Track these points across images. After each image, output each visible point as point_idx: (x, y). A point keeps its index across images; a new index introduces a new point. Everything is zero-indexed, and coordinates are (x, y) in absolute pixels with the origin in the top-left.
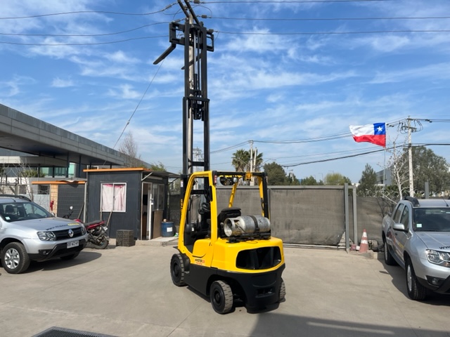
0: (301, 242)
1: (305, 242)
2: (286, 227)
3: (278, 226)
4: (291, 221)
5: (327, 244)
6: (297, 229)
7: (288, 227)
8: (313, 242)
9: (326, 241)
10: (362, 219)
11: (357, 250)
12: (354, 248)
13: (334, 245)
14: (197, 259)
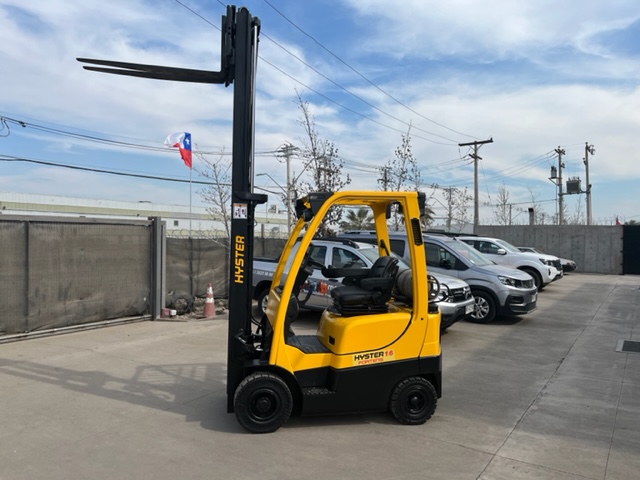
0: (87, 320)
1: (94, 318)
2: (59, 297)
3: (44, 297)
4: (71, 284)
5: (126, 316)
6: (78, 298)
7: (63, 295)
8: (107, 315)
9: (126, 310)
10: (169, 270)
11: (171, 316)
12: (167, 314)
13: (138, 315)
14: (362, 354)
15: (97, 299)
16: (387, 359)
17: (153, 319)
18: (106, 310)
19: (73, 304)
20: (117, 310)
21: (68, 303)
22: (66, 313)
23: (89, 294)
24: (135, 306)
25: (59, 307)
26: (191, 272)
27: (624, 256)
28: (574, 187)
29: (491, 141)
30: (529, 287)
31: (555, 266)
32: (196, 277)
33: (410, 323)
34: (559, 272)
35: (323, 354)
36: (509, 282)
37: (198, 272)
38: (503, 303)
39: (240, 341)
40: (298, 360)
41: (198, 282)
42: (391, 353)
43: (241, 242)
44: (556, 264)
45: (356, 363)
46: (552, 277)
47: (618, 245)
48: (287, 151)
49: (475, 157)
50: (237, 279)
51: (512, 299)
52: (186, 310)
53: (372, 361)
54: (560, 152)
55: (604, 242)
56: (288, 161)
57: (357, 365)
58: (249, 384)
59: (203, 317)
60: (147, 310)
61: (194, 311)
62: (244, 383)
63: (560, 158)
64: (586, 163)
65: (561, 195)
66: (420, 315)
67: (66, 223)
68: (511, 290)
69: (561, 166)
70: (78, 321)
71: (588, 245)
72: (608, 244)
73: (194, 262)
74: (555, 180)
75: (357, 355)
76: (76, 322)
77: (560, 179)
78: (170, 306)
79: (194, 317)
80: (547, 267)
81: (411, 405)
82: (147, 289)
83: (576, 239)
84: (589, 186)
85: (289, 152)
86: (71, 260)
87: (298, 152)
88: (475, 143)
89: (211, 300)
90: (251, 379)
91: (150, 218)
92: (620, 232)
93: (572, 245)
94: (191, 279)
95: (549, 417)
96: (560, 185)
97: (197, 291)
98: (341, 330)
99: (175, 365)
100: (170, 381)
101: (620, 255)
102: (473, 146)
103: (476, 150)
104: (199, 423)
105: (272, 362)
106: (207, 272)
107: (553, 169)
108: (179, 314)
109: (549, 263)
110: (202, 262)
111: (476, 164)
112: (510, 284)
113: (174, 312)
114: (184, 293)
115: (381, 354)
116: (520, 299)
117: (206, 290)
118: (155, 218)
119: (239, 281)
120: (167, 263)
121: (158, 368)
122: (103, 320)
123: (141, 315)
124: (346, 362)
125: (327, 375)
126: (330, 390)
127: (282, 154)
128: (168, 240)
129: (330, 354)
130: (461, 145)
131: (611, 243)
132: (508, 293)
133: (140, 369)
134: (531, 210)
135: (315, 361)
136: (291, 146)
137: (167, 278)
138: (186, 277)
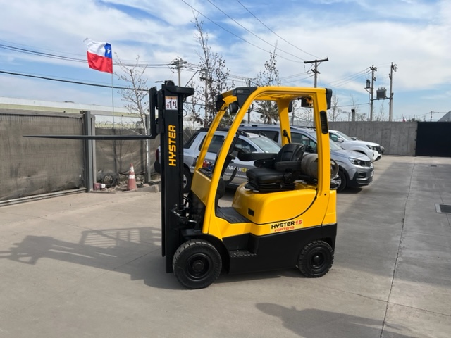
0: (35, 192)
1: (40, 191)
2: (11, 175)
4: (20, 164)
5: (66, 189)
6: (26, 176)
7: (14, 173)
8: (50, 188)
9: (66, 184)
10: (98, 153)
11: (101, 189)
12: (98, 187)
13: (75, 188)
14: (277, 224)
15: (42, 176)
16: (297, 227)
17: (87, 191)
18: (49, 185)
19: (23, 180)
20: (59, 185)
21: (19, 179)
22: (18, 187)
23: (35, 173)
24: (72, 181)
25: (12, 182)
26: (115, 155)
27: (417, 144)
28: (381, 94)
29: (327, 60)
30: (369, 166)
31: (377, 150)
32: (119, 159)
33: (316, 197)
34: (379, 155)
35: (245, 224)
36: (356, 162)
37: (120, 155)
38: (351, 178)
39: (175, 215)
40: (225, 229)
41: (121, 162)
42: (300, 222)
43: (173, 130)
44: (378, 149)
45: (273, 231)
46: (375, 158)
47: (413, 135)
48: (178, 65)
49: (316, 72)
50: (171, 162)
51: (358, 175)
52: (112, 183)
53: (285, 229)
54: (373, 69)
55: (404, 134)
56: (179, 72)
57: (274, 232)
58: (186, 251)
59: (127, 189)
60: (83, 184)
61: (118, 184)
62: (181, 249)
63: (373, 74)
64: (391, 77)
65: (372, 100)
66: (323, 192)
67: (13, 115)
68: (357, 168)
69: (374, 79)
70: (27, 193)
71: (393, 136)
72: (407, 135)
73: (117, 147)
74: (368, 90)
75: (274, 224)
76: (26, 194)
77: (372, 89)
78: (100, 181)
79: (118, 189)
80: (372, 151)
81: (313, 262)
82: (81, 168)
83: (385, 131)
84: (392, 94)
85: (180, 65)
86: (19, 145)
87: (186, 65)
88: (316, 61)
89: (132, 177)
90: (187, 246)
91: (81, 112)
92: (416, 126)
93: (382, 136)
94: (115, 160)
95: (414, 267)
96: (372, 93)
97: (121, 169)
98: (260, 204)
99: (113, 230)
100: (112, 244)
101: (414, 142)
102: (314, 64)
103: (316, 67)
104: (143, 281)
105: (205, 231)
106: (127, 155)
107: (368, 81)
108: (107, 187)
109: (373, 148)
110: (123, 147)
111: (316, 77)
112: (357, 164)
113: (103, 186)
114: (110, 171)
115: (293, 223)
116: (364, 175)
117: (129, 169)
118: (86, 112)
119: (172, 164)
120: (96, 148)
121: (100, 232)
122: (48, 192)
123: (78, 188)
124: (264, 230)
125: (248, 241)
126: (252, 252)
127: (174, 66)
128: (96, 129)
129: (250, 224)
130: (305, 62)
131: (409, 134)
132: (355, 171)
133: (85, 234)
134: (353, 111)
135: (239, 229)
136: (182, 61)
137: (97, 159)
138: (111, 159)
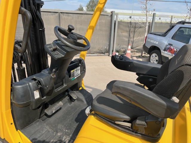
5: (98, 53)
9: (98, 51)
12: (114, 54)
13: (103, 53)
17: (109, 55)
20: (95, 50)
26: (129, 37)
37: (133, 38)
60: (106, 52)
73: (131, 33)
86: (77, 29)
89: (129, 52)
91: (111, 12)
94: (129, 40)
110: (136, 33)
113: (117, 54)
114: (124, 46)
120: (118, 33)
138: (127, 39)
